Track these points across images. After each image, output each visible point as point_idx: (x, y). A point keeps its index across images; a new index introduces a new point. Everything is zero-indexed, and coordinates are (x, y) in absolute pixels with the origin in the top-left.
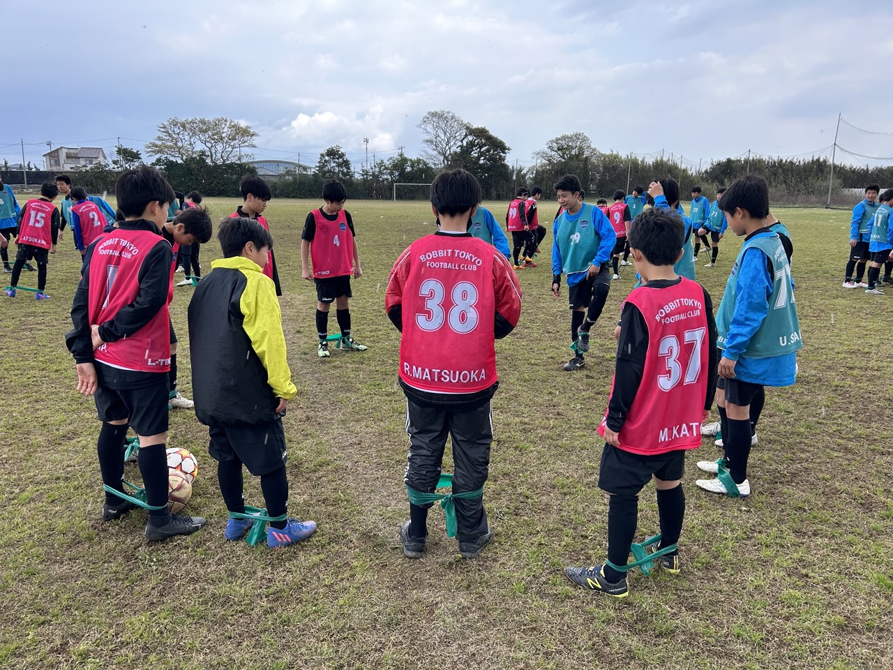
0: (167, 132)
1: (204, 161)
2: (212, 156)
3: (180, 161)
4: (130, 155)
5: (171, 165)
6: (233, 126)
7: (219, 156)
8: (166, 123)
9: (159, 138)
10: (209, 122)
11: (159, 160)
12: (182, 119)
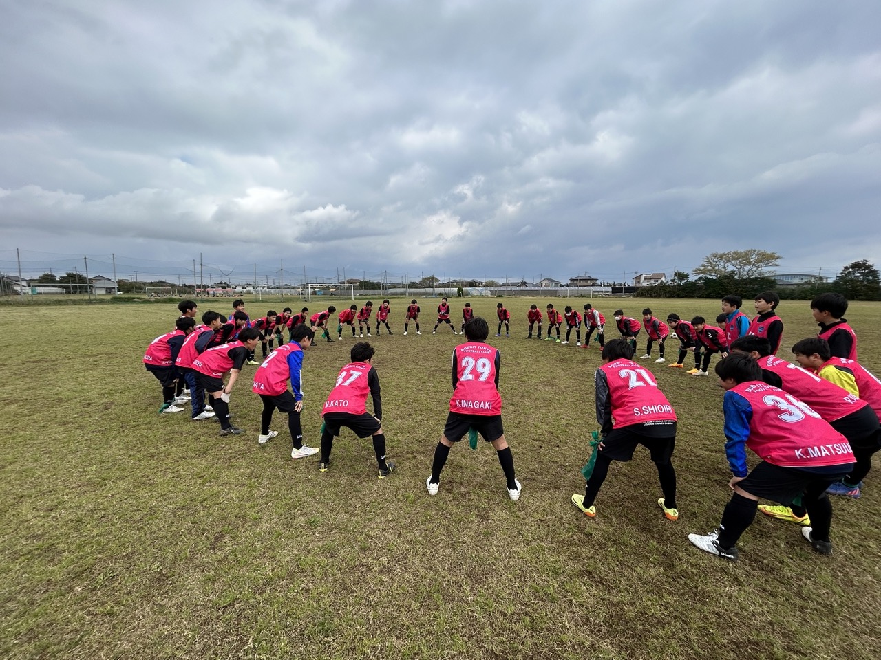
0: (709, 261)
1: (733, 277)
2: (739, 274)
3: (715, 278)
4: (681, 276)
5: (708, 281)
6: (760, 254)
7: (745, 273)
8: (709, 256)
9: (703, 265)
10: (741, 253)
11: (700, 279)
12: (720, 253)
